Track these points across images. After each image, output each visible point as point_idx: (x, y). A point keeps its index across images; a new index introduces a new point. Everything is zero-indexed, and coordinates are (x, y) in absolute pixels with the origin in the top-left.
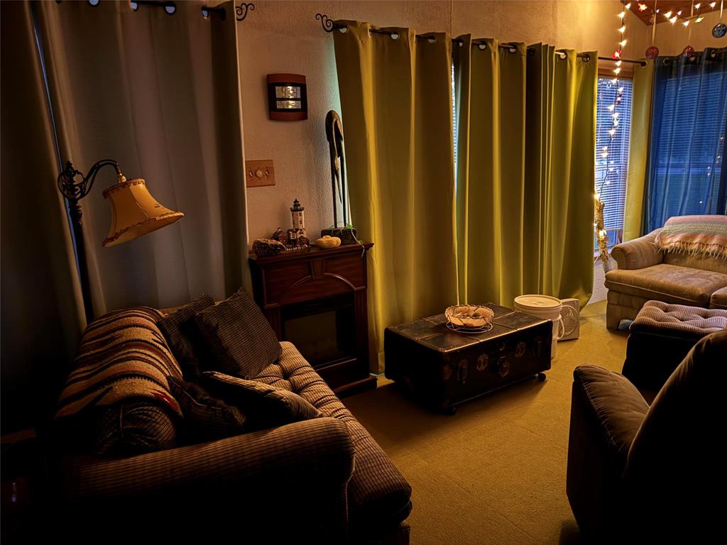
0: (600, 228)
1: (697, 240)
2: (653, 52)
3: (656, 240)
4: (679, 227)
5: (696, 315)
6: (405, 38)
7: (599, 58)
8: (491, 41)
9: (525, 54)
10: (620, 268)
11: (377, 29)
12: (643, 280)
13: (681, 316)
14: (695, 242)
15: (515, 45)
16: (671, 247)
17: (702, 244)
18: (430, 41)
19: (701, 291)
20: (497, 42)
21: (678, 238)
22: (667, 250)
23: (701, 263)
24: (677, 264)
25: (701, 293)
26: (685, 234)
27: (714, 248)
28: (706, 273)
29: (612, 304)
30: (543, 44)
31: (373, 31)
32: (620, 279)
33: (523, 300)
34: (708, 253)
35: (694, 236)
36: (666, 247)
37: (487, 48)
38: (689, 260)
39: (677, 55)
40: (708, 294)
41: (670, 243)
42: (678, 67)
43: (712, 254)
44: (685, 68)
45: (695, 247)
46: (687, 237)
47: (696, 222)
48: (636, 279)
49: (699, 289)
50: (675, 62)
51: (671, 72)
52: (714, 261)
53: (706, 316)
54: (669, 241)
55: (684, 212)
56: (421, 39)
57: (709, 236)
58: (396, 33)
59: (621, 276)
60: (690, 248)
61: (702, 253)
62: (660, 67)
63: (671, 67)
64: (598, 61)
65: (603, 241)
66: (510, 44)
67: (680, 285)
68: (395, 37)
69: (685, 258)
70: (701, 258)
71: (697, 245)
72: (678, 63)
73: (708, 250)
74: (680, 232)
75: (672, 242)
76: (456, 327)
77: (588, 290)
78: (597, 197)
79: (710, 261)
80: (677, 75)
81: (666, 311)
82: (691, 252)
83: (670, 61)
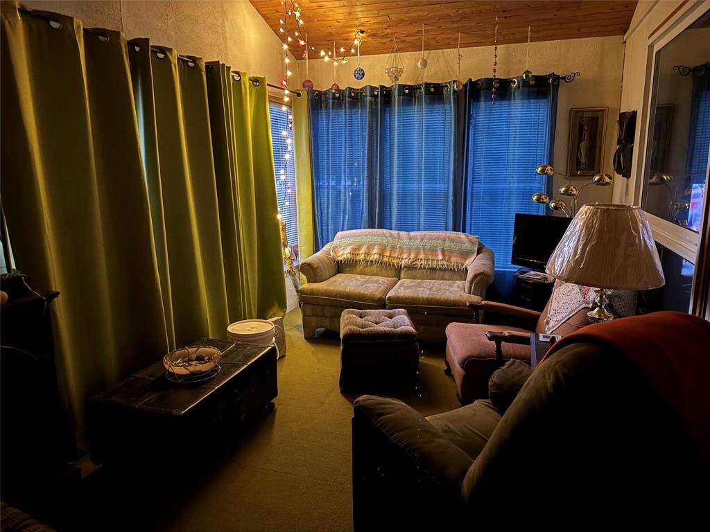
0: (285, 246)
1: (362, 251)
2: (308, 85)
3: (332, 254)
4: (346, 241)
5: (384, 317)
6: (70, 28)
7: (268, 85)
8: (170, 50)
9: (204, 70)
10: (309, 281)
11: (28, 9)
12: (332, 291)
13: (374, 320)
14: (361, 252)
15: (194, 60)
16: (344, 258)
17: (367, 254)
18: (101, 38)
19: (378, 295)
20: (175, 53)
21: (348, 250)
22: (341, 261)
23: (368, 269)
24: (350, 272)
25: (379, 296)
26: (352, 246)
27: (376, 257)
28: (375, 278)
29: (308, 316)
30: (221, 63)
31: (24, 11)
32: (313, 292)
33: (235, 328)
34: (372, 261)
35: (359, 248)
36: (340, 259)
37: (166, 56)
38: (359, 269)
39: (325, 90)
40: (384, 297)
41: (342, 255)
42: (327, 100)
43: (376, 262)
44: (333, 103)
45: (362, 257)
46: (354, 249)
47: (359, 236)
48: (326, 291)
49: (377, 293)
50: (323, 96)
51: (321, 105)
52: (377, 268)
53: (391, 317)
54: (341, 253)
55: (346, 228)
56: (90, 34)
57: (371, 247)
58: (57, 21)
59: (312, 289)
60: (358, 258)
61: (368, 261)
62: (312, 99)
63: (321, 101)
64: (268, 88)
65: (289, 258)
66: (188, 57)
67: (362, 292)
68: (55, 25)
69: (355, 266)
70: (367, 266)
71: (363, 255)
72: (325, 97)
73: (371, 258)
74: (349, 245)
75: (344, 254)
76: (181, 376)
77: (283, 306)
78: (279, 217)
79: (374, 268)
80: (327, 108)
81: (361, 317)
82: (360, 261)
83: (319, 94)
